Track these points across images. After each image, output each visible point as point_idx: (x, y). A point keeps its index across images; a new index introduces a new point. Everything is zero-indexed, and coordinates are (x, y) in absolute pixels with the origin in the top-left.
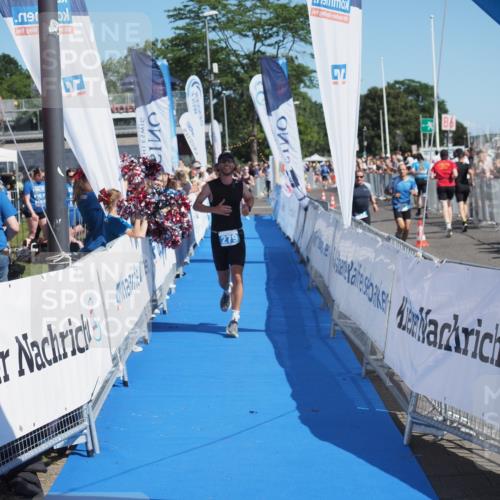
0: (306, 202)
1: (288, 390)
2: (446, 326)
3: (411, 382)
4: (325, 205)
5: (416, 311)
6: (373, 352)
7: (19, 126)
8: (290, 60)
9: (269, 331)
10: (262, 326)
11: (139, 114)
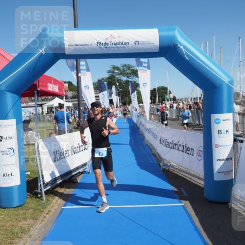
0: (139, 114)
1: (134, 158)
2: (171, 143)
3: (162, 156)
4: (143, 115)
5: (164, 139)
6: (154, 149)
7: (73, 97)
8: (135, 82)
9: (131, 144)
10: (129, 143)
11: (100, 95)
